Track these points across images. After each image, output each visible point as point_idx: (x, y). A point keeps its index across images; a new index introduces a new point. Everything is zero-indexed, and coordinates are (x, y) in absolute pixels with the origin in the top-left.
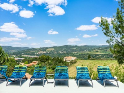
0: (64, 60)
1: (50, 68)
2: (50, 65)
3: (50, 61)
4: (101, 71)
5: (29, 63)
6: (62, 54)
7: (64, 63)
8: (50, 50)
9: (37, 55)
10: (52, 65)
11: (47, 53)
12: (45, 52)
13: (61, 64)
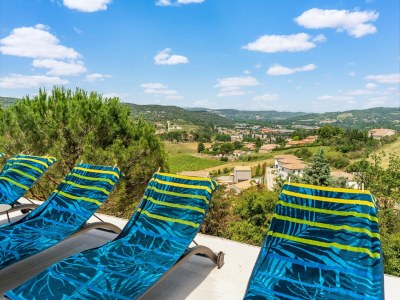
0: (369, 135)
1: (337, 150)
2: (338, 143)
3: (339, 137)
4: (293, 232)
5: (300, 139)
6: (368, 125)
7: (369, 142)
8: (344, 116)
9: (319, 125)
10: (343, 143)
11: (338, 122)
12: (335, 121)
13: (362, 142)
